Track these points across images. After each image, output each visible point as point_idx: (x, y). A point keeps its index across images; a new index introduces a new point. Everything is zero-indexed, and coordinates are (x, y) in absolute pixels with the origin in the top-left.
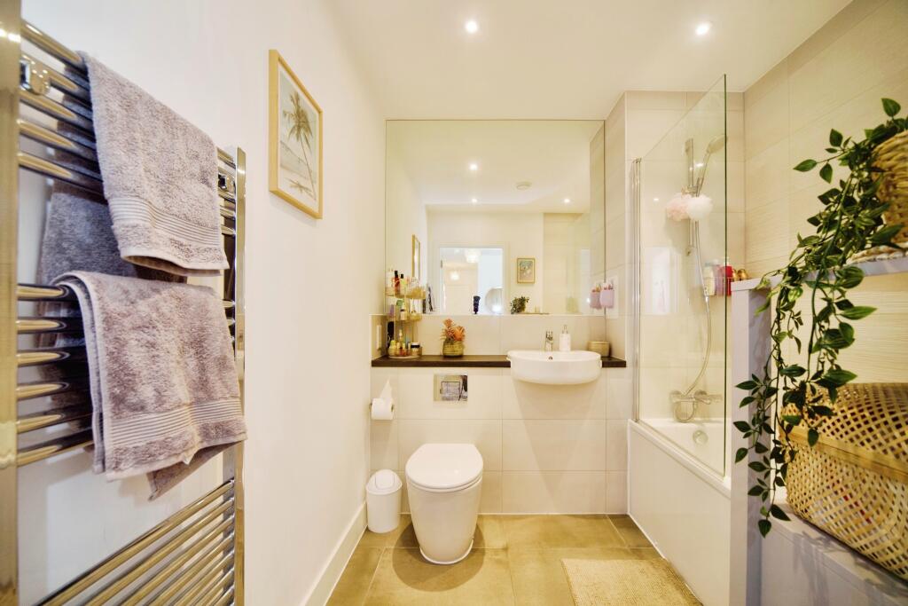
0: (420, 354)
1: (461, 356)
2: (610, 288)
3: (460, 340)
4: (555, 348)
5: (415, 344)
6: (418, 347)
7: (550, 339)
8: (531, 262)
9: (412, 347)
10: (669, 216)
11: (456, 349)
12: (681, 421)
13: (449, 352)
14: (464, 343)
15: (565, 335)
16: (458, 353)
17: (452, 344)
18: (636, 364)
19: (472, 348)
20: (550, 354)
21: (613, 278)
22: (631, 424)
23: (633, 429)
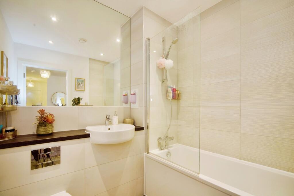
0: (15, 136)
1: (52, 134)
2: (134, 94)
3: (52, 123)
4: (111, 123)
5: (9, 128)
6: (13, 130)
7: (109, 119)
8: (83, 81)
9: (7, 131)
10: (158, 66)
11: (48, 129)
12: (162, 149)
13: (42, 131)
14: (53, 125)
15: (115, 116)
16: (50, 132)
17: (45, 126)
18: (148, 128)
19: (59, 127)
20: (109, 127)
21: (135, 89)
22: (145, 154)
23: (147, 157)
